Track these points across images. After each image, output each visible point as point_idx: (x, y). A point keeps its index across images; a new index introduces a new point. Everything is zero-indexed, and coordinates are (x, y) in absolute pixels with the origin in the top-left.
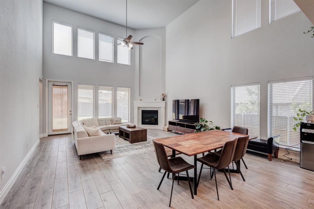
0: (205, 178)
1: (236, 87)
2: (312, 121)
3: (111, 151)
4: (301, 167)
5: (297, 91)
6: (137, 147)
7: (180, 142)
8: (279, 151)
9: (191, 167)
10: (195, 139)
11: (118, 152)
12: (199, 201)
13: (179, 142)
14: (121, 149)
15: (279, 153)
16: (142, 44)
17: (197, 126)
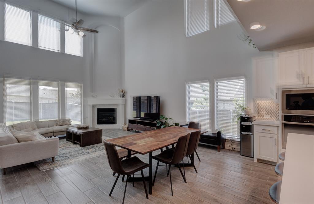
0: (162, 176)
1: (191, 84)
2: (248, 115)
3: (53, 158)
4: (241, 155)
5: (237, 89)
6: (90, 151)
7: (136, 141)
8: (226, 142)
9: (146, 165)
10: (152, 136)
11: (64, 158)
12: (154, 200)
13: (134, 141)
14: (67, 155)
15: (226, 144)
16: (97, 32)
17: (157, 123)
